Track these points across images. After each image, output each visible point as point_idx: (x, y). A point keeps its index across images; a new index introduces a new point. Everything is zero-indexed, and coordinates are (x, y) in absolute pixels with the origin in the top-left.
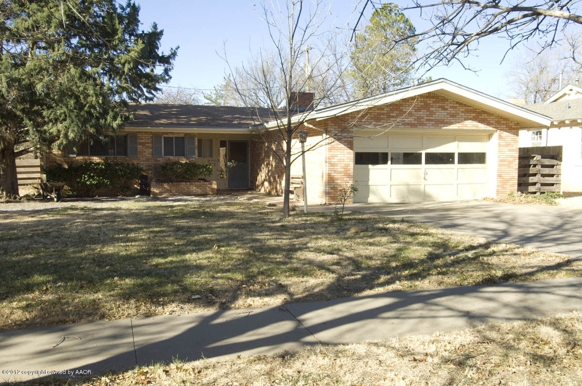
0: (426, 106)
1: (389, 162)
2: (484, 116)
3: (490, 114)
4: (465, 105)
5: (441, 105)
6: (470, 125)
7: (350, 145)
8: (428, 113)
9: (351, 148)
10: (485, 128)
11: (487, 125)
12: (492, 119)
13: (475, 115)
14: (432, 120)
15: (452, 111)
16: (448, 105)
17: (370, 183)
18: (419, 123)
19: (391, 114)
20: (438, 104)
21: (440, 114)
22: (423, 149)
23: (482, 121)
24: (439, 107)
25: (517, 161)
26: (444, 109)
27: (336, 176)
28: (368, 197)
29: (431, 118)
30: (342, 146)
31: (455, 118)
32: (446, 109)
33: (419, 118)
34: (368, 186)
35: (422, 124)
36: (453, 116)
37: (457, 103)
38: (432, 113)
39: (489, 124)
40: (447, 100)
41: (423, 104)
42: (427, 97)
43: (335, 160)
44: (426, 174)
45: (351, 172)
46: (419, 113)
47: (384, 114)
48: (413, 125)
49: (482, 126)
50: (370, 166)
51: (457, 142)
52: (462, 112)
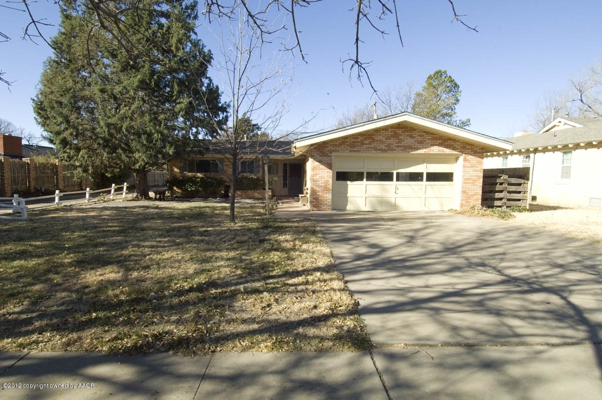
0: (396, 135)
1: (365, 180)
2: (449, 142)
3: (455, 140)
4: (432, 134)
5: (409, 134)
6: (436, 150)
7: (329, 166)
8: (398, 141)
9: (330, 168)
10: (450, 153)
11: (453, 150)
12: (456, 145)
13: (441, 141)
14: (401, 146)
15: (420, 139)
16: (415, 134)
17: (348, 195)
18: (389, 148)
19: (365, 142)
20: (406, 134)
21: (409, 141)
22: (394, 169)
23: (447, 147)
24: (408, 136)
25: (481, 180)
26: (411, 137)
27: (317, 189)
28: (347, 205)
29: (400, 145)
30: (323, 167)
31: (422, 144)
32: (415, 137)
33: (389, 145)
34: (346, 198)
35: (392, 150)
36: (420, 142)
37: (424, 132)
38: (401, 141)
39: (454, 149)
40: (415, 130)
41: (393, 133)
42: (397, 128)
43: (317, 177)
44: (396, 189)
45: (330, 187)
46: (389, 141)
47: (358, 142)
48: (383, 151)
49: (447, 151)
50: (349, 182)
51: (425, 164)
52: (429, 139)
